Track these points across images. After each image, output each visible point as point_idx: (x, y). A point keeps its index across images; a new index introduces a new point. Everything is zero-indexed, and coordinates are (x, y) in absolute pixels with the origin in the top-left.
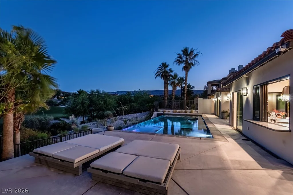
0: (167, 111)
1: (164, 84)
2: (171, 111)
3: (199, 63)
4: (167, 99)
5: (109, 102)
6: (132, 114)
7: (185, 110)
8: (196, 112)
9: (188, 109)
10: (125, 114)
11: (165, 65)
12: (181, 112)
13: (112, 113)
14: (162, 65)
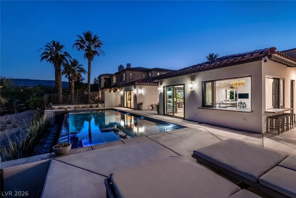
0: (65, 107)
3: (104, 53)
4: (61, 91)
8: (103, 106)
9: (93, 103)
12: (86, 107)
14: (52, 44)
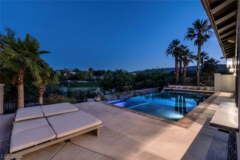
0: (177, 87)
1: (175, 60)
2: (181, 87)
5: (127, 78)
6: (146, 88)
7: (197, 87)
8: (212, 89)
9: (201, 85)
10: (139, 89)
11: (176, 42)
12: (193, 89)
13: (128, 88)
14: (173, 43)
